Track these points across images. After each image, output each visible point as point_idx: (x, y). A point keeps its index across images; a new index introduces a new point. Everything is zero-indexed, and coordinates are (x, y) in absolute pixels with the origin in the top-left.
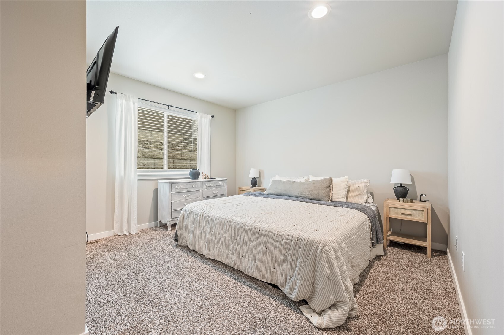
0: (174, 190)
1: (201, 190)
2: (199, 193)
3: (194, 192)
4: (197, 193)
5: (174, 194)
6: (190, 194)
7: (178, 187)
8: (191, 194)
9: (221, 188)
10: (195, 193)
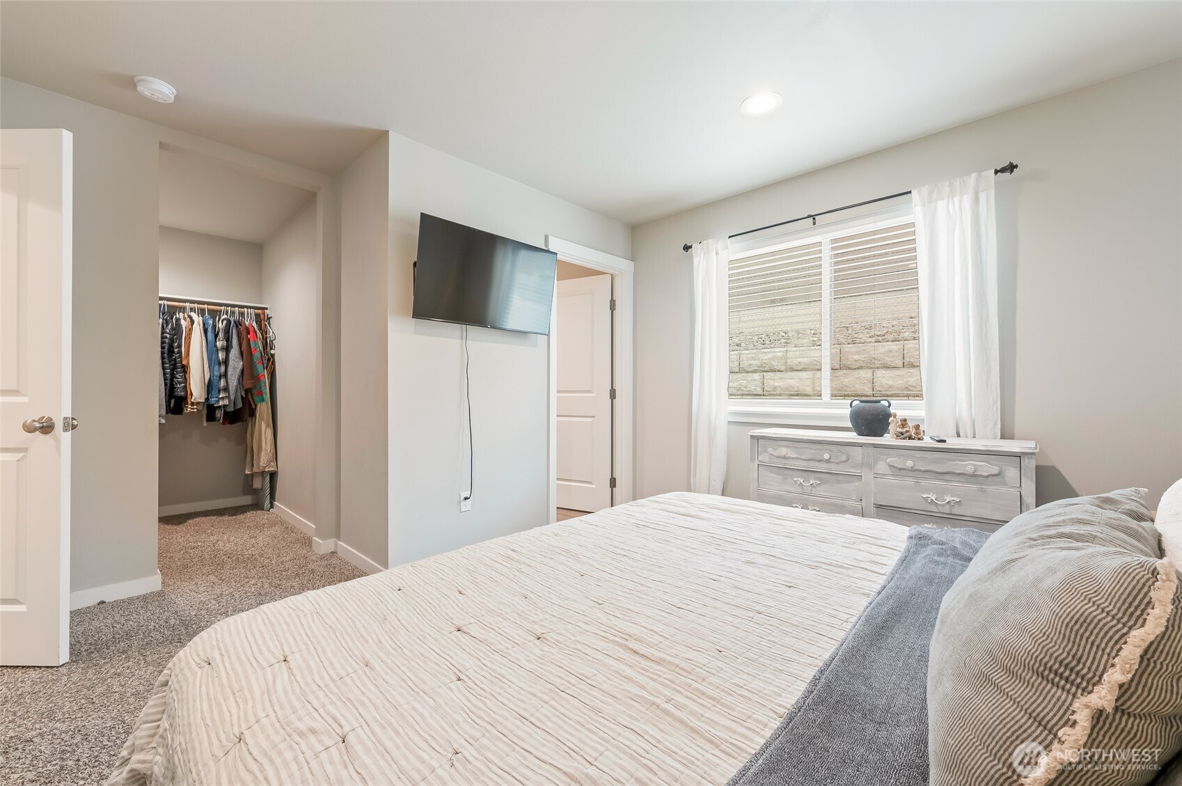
0: (764, 458)
1: (868, 476)
2: (857, 484)
3: (834, 477)
4: (847, 482)
5: (765, 468)
6: (819, 479)
7: (775, 450)
8: (823, 482)
9: (982, 490)
10: (839, 482)
